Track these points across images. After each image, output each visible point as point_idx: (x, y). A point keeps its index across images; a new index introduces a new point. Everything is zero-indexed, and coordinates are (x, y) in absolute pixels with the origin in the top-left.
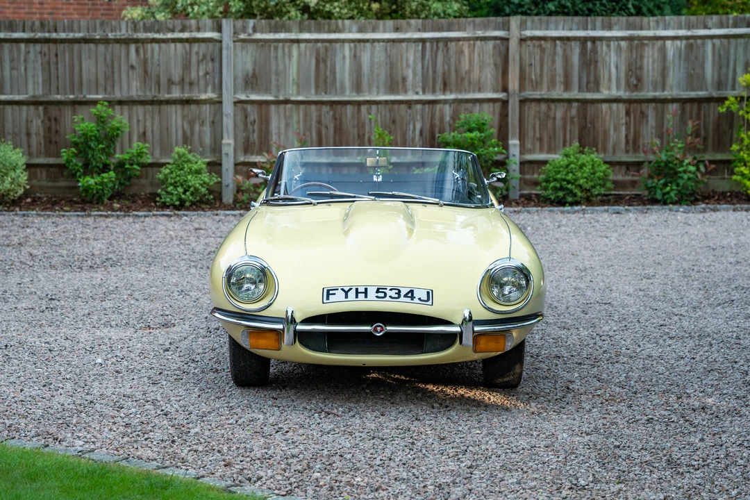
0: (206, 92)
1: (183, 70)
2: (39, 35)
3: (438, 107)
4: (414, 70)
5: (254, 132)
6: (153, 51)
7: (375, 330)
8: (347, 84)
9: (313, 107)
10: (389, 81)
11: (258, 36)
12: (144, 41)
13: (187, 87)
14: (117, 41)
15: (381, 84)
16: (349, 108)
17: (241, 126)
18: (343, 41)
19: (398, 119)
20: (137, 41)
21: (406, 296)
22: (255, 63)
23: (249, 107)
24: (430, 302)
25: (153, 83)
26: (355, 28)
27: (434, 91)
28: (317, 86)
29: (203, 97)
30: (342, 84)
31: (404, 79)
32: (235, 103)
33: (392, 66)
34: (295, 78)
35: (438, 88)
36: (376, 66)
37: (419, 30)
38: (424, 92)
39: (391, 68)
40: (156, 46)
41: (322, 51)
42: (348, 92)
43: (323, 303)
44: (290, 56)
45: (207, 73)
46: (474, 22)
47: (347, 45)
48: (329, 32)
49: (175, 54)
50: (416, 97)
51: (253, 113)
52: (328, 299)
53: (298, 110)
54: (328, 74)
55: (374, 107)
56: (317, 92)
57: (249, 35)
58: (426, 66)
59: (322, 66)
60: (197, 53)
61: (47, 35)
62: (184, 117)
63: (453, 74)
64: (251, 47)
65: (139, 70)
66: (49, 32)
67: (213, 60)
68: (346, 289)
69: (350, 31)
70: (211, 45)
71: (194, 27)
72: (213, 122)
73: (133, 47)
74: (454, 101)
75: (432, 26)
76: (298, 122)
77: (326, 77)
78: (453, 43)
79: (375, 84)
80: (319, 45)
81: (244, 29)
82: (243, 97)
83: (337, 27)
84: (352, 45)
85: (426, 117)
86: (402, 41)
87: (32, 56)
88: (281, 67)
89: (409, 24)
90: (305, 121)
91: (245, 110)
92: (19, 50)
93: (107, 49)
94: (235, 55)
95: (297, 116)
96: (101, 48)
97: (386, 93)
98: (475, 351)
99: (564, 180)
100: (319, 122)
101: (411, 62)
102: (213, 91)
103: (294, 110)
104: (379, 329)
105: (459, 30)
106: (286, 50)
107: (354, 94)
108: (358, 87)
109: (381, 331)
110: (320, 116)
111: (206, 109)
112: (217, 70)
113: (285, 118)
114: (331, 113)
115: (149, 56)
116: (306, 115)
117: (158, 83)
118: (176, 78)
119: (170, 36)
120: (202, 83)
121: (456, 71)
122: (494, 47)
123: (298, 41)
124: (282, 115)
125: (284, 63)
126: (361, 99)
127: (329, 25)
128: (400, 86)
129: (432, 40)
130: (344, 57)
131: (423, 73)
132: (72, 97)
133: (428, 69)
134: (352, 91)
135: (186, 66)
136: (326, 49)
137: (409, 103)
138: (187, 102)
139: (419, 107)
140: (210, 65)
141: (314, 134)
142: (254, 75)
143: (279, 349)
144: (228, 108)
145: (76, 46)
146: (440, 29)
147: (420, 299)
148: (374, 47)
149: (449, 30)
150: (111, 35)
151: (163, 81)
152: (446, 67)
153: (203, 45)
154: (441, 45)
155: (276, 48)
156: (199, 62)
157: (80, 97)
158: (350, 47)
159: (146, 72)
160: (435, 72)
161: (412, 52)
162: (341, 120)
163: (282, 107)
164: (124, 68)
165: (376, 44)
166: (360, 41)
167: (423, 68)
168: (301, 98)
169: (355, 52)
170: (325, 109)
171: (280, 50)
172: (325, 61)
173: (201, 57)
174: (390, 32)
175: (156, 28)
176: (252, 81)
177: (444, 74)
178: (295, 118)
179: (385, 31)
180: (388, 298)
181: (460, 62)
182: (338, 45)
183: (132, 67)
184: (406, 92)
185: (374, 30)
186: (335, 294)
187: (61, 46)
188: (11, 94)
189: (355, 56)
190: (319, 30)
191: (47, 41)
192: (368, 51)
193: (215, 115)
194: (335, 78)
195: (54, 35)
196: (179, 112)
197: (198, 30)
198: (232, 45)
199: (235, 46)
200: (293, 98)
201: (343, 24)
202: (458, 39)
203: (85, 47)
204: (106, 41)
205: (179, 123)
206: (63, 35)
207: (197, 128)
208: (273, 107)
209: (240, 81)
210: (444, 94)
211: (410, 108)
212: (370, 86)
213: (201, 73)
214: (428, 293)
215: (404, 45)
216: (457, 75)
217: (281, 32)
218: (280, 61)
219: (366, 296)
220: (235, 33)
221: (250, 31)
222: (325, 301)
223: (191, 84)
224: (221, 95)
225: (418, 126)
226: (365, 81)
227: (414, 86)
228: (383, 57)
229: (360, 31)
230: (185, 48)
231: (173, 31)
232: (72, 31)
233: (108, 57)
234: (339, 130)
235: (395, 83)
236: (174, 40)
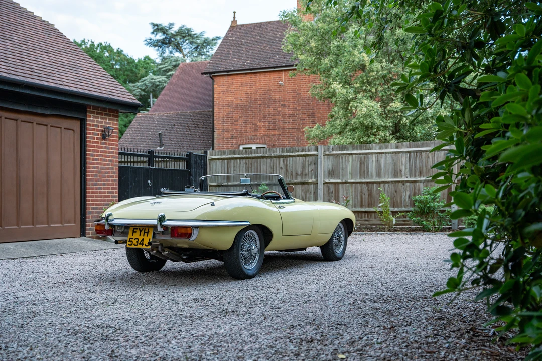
0: (312, 179)
1: (302, 169)
2: (245, 156)
3: (417, 184)
4: (405, 166)
5: (332, 196)
6: (290, 161)
8: (374, 174)
9: (359, 185)
10: (393, 172)
11: (334, 153)
12: (286, 157)
13: (304, 177)
14: (275, 157)
15: (390, 173)
16: (375, 185)
17: (326, 193)
18: (372, 154)
19: (398, 190)
20: (283, 157)
22: (333, 165)
23: (330, 185)
25: (290, 175)
26: (378, 148)
27: (415, 177)
28: (360, 175)
29: (310, 181)
30: (372, 174)
31: (401, 171)
32: (324, 183)
33: (395, 165)
34: (351, 171)
35: (417, 175)
36: (387, 165)
37: (408, 147)
38: (410, 177)
39: (395, 166)
40: (291, 159)
41: (363, 158)
42: (374, 178)
44: (348, 161)
45: (312, 170)
46: (434, 142)
47: (374, 156)
48: (366, 150)
49: (299, 162)
50: (406, 179)
51: (332, 187)
53: (352, 186)
54: (365, 169)
55: (387, 184)
56: (360, 178)
57: (330, 152)
58: (411, 164)
59: (363, 165)
60: (308, 161)
61: (247, 156)
62: (302, 190)
63: (424, 168)
64: (331, 158)
65: (284, 170)
66: (249, 154)
67: (315, 164)
69: (375, 149)
70: (314, 157)
71: (307, 150)
72: (315, 192)
73: (281, 159)
74: (425, 181)
75: (414, 146)
76: (352, 192)
77: (365, 171)
78: (424, 153)
79: (387, 174)
80: (361, 156)
81: (328, 150)
82: (327, 181)
83: (370, 147)
84: (376, 155)
85: (411, 189)
86: (399, 153)
87: (242, 165)
88: (344, 166)
89: (403, 145)
90: (355, 191)
91: (328, 187)
92: (237, 162)
93: (271, 161)
94: (324, 161)
95: (351, 189)
96: (269, 160)
97: (392, 178)
99: (473, 219)
100: (361, 192)
101: (404, 163)
102: (315, 178)
103: (350, 187)
105: (427, 147)
106: (347, 159)
107: (377, 178)
108: (379, 175)
110: (362, 189)
111: (312, 186)
112: (316, 169)
113: (346, 190)
114: (367, 188)
115: (288, 163)
116: (355, 188)
117: (292, 175)
118: (299, 173)
119: (296, 154)
120: (310, 175)
121: (426, 167)
122: (444, 154)
123: (351, 154)
124: (345, 189)
125: (346, 164)
126: (380, 180)
127: (366, 147)
128: (399, 174)
129: (414, 152)
130: (373, 161)
131: (410, 168)
132: (256, 182)
133: (412, 166)
134: (376, 177)
135: (304, 167)
136: (365, 157)
137: (403, 182)
138: (303, 183)
139: (408, 184)
140: (314, 166)
141: (359, 197)
142: (332, 170)
144: (321, 186)
145: (259, 160)
146: (418, 147)
148: (386, 157)
149: (422, 147)
150: (272, 155)
151: (294, 174)
152: (421, 165)
153: (311, 158)
154: (418, 154)
155: (342, 158)
156: (309, 165)
157: (259, 182)
158: (375, 156)
159: (287, 170)
160: (415, 167)
161: (404, 158)
162: (371, 190)
163: (345, 185)
164: (278, 169)
165: (387, 155)
166: (380, 153)
167: (410, 165)
168: (353, 181)
169: (378, 159)
170: (364, 185)
171: (344, 159)
172: (364, 163)
173: (310, 163)
174: (394, 149)
175: (291, 151)
176: (331, 173)
177: (420, 168)
178: (350, 190)
179: (391, 149)
181: (427, 162)
182: (370, 155)
183: (281, 168)
184: (402, 177)
185: (386, 149)
187: (253, 160)
188: (233, 182)
189: (378, 160)
190: (361, 149)
191: (248, 158)
192: (384, 158)
193: (316, 189)
194: (368, 171)
195: (250, 156)
196: (300, 188)
197: (309, 151)
198: (323, 157)
199: (324, 158)
200: (349, 181)
201: (372, 145)
202: (426, 151)
203: (262, 160)
204: (271, 157)
205: (300, 193)
206: (254, 156)
207: (308, 195)
208: (341, 185)
209: (326, 173)
210: (420, 178)
211: (404, 184)
212: (385, 174)
213: (310, 170)
215: (401, 154)
216: (426, 169)
217: (344, 150)
218: (344, 164)
220: (324, 152)
221: (331, 151)
223: (305, 175)
224: (317, 181)
225: (408, 193)
226: (382, 172)
227: (405, 174)
228: (391, 161)
229: (380, 149)
230: (303, 159)
231: (298, 152)
232: (258, 154)
233: (272, 165)
234: (370, 195)
235: (396, 173)
236: (298, 156)
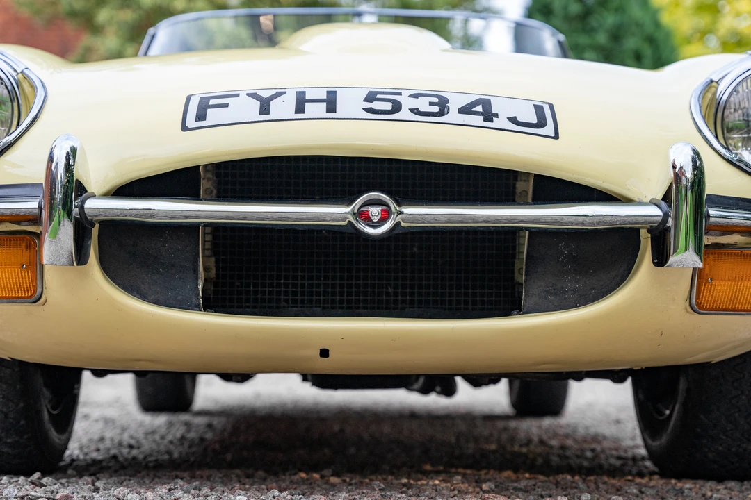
7: (362, 215)
21: (464, 110)
24: (549, 130)
43: (185, 128)
52: (201, 116)
68: (266, 94)
98: (698, 306)
104: (375, 211)
109: (383, 220)
143: (35, 298)
147: (513, 120)
180: (405, 113)
186: (226, 105)
214: (539, 109)
219: (331, 108)
222: (191, 122)
